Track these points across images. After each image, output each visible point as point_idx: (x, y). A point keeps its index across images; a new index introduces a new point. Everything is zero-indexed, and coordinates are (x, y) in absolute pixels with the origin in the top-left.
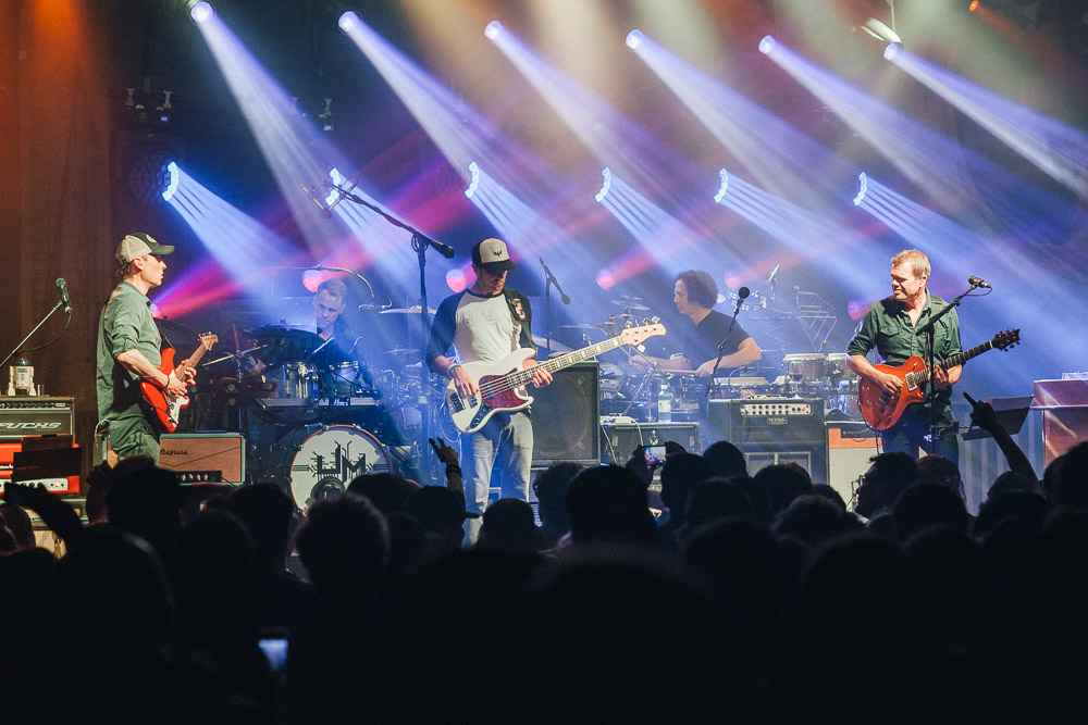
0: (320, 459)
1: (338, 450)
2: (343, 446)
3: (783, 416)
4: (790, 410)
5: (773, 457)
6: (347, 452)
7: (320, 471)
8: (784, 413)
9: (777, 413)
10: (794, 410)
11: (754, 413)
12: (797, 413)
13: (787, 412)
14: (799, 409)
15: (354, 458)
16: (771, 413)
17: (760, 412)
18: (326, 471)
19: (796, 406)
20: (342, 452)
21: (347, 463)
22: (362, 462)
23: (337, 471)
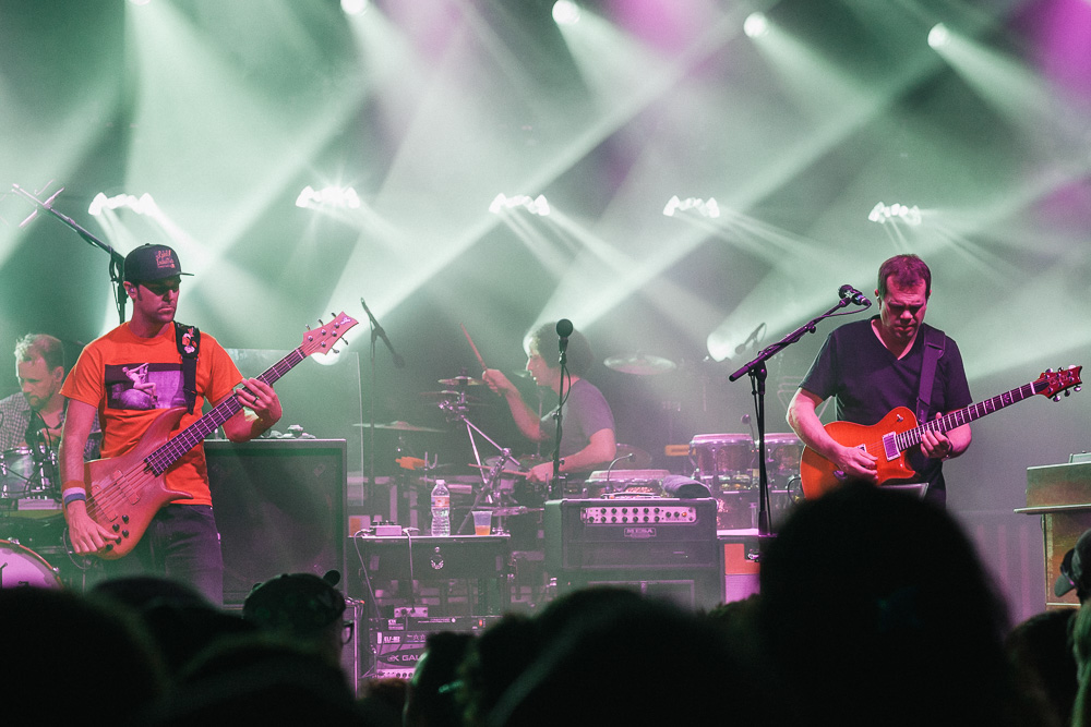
3: (651, 525)
4: (662, 515)
8: (651, 519)
9: (641, 520)
10: (668, 515)
11: (604, 519)
12: (672, 520)
13: (657, 519)
14: (677, 515)
16: (630, 520)
17: (614, 519)
19: (672, 510)
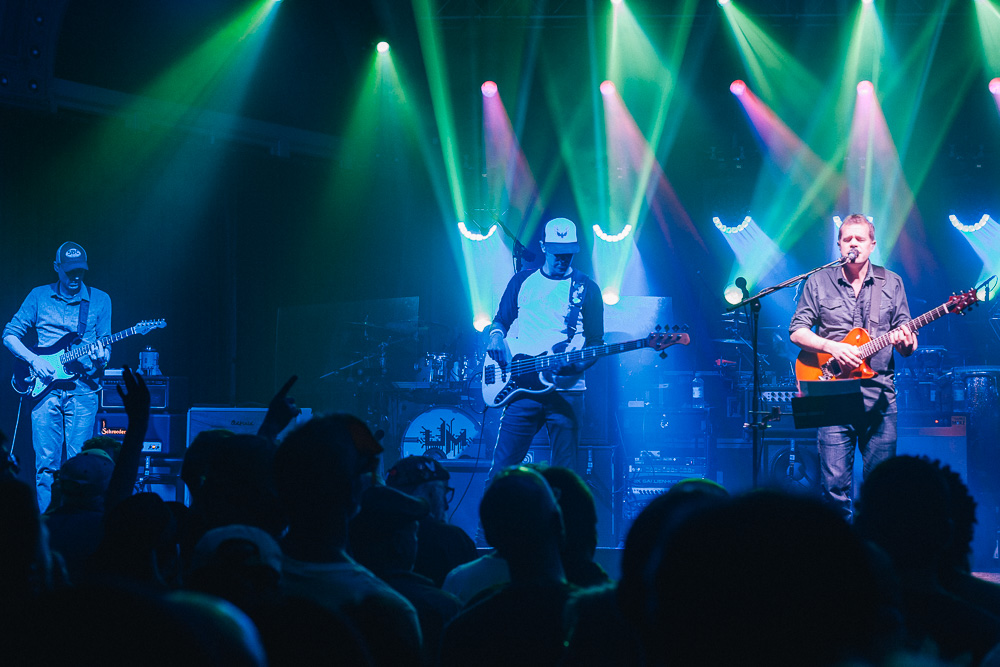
0: (427, 433)
1: (443, 426)
2: (448, 422)
5: (789, 443)
6: (451, 428)
7: (428, 443)
15: (456, 433)
18: (432, 443)
20: (447, 428)
21: (450, 436)
22: (463, 435)
23: (442, 444)
